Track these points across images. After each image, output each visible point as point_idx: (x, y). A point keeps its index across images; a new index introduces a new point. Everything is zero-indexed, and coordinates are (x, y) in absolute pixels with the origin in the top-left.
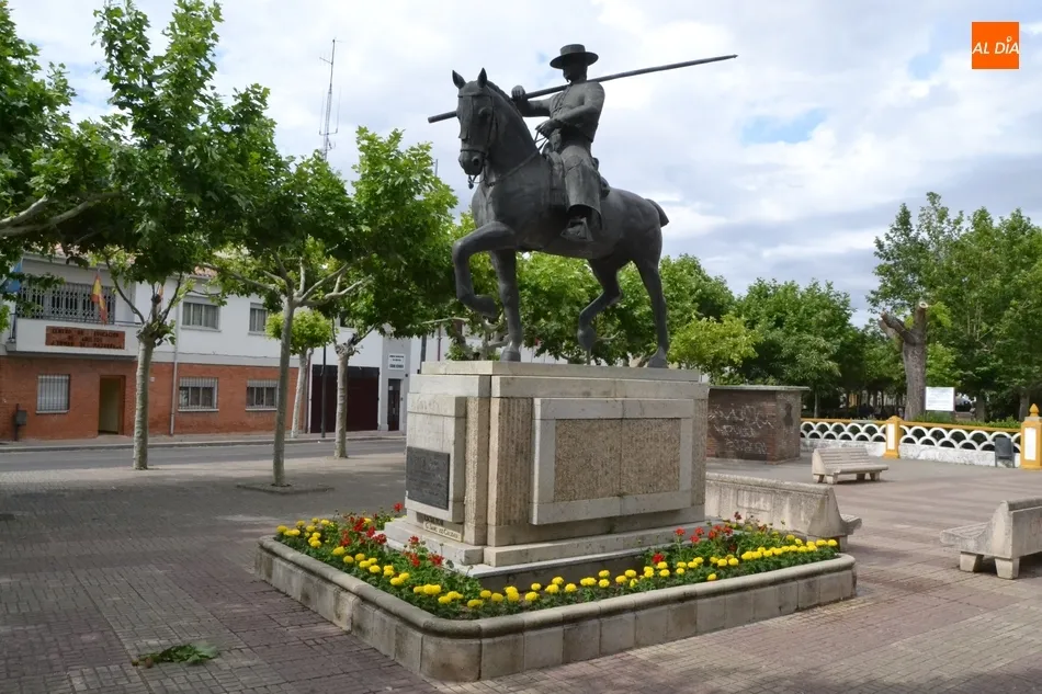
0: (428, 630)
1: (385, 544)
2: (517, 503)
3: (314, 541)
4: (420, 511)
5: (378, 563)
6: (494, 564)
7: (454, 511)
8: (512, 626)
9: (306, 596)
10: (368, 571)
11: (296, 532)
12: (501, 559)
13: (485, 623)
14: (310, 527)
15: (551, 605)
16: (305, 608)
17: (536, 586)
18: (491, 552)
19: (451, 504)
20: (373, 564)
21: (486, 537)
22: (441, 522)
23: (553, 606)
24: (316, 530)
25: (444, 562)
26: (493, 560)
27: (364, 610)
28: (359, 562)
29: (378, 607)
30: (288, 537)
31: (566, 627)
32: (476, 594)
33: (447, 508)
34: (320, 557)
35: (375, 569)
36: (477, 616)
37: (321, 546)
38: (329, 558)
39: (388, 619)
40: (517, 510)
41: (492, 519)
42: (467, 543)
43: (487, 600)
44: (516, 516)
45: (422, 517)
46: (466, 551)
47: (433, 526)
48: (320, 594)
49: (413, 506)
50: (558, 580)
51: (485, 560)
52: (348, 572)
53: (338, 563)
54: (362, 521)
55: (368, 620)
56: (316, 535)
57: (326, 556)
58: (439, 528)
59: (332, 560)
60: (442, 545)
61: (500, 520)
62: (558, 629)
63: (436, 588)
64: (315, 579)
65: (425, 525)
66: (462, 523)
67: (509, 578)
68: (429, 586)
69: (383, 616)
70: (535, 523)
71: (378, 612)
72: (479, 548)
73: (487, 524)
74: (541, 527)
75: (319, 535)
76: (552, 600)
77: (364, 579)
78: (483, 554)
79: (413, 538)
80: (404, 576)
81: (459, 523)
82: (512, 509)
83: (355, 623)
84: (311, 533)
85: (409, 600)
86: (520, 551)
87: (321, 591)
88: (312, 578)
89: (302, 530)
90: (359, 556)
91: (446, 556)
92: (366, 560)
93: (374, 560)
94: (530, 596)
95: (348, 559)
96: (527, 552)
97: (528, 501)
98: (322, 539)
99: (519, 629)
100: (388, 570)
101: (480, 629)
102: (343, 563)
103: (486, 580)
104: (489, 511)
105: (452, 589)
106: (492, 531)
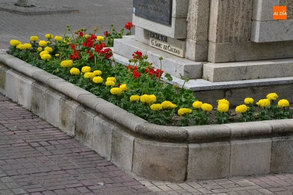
0: (139, 134)
1: (111, 58)
2: (240, 20)
3: (45, 54)
4: (146, 28)
5: (102, 76)
6: (212, 78)
7: (176, 27)
8: (219, 134)
9: (36, 106)
10: (92, 82)
11: (28, 45)
12: (219, 74)
13: (192, 130)
14: (42, 42)
15: (262, 118)
16: (34, 116)
17: (249, 100)
18: (210, 68)
19: (173, 20)
20: (97, 76)
21: (206, 53)
22: (165, 39)
23: (264, 119)
24: (48, 45)
25: (163, 76)
26: (211, 75)
27: (85, 116)
28: (83, 74)
29: (98, 113)
30: (20, 50)
31: (275, 139)
32: (189, 104)
33: (170, 24)
34: (51, 70)
35: (98, 79)
36: (186, 123)
37: (52, 59)
38: (58, 70)
39: (106, 124)
40: (239, 26)
41: (213, 36)
42: (188, 59)
43: (199, 110)
44: (238, 34)
45: (149, 34)
46: (185, 66)
47: (158, 42)
48: (48, 103)
49: (140, 23)
50: (272, 96)
51: (204, 75)
52: (74, 82)
53: (65, 74)
54: (94, 37)
55: (89, 125)
56: (48, 49)
57: (55, 69)
58: (163, 44)
59: (60, 72)
60: (161, 59)
61: (221, 37)
62: (268, 141)
63: (153, 97)
64: (44, 89)
65: (152, 42)
66: (184, 40)
67: (225, 92)
68: (145, 95)
69: (102, 121)
70: (257, 40)
71: (97, 118)
72: (199, 63)
73: (208, 41)
74: (262, 45)
75: (51, 49)
76: (263, 114)
77: (87, 89)
78: (202, 70)
79: (137, 53)
80: (123, 86)
81: (183, 39)
82: (234, 27)
83: (78, 129)
84: (43, 48)
85: (126, 108)
86: (239, 68)
87: (48, 99)
88: (41, 88)
89: (35, 45)
90: (85, 69)
91: (166, 70)
92: (92, 71)
93: (99, 72)
94: (241, 108)
95: (74, 70)
96: (246, 69)
97: (251, 19)
98: (53, 54)
99: (226, 137)
100: (110, 81)
101: (187, 134)
102: (70, 74)
103: (201, 93)
104: (211, 27)
105: (167, 99)
106: (213, 47)
